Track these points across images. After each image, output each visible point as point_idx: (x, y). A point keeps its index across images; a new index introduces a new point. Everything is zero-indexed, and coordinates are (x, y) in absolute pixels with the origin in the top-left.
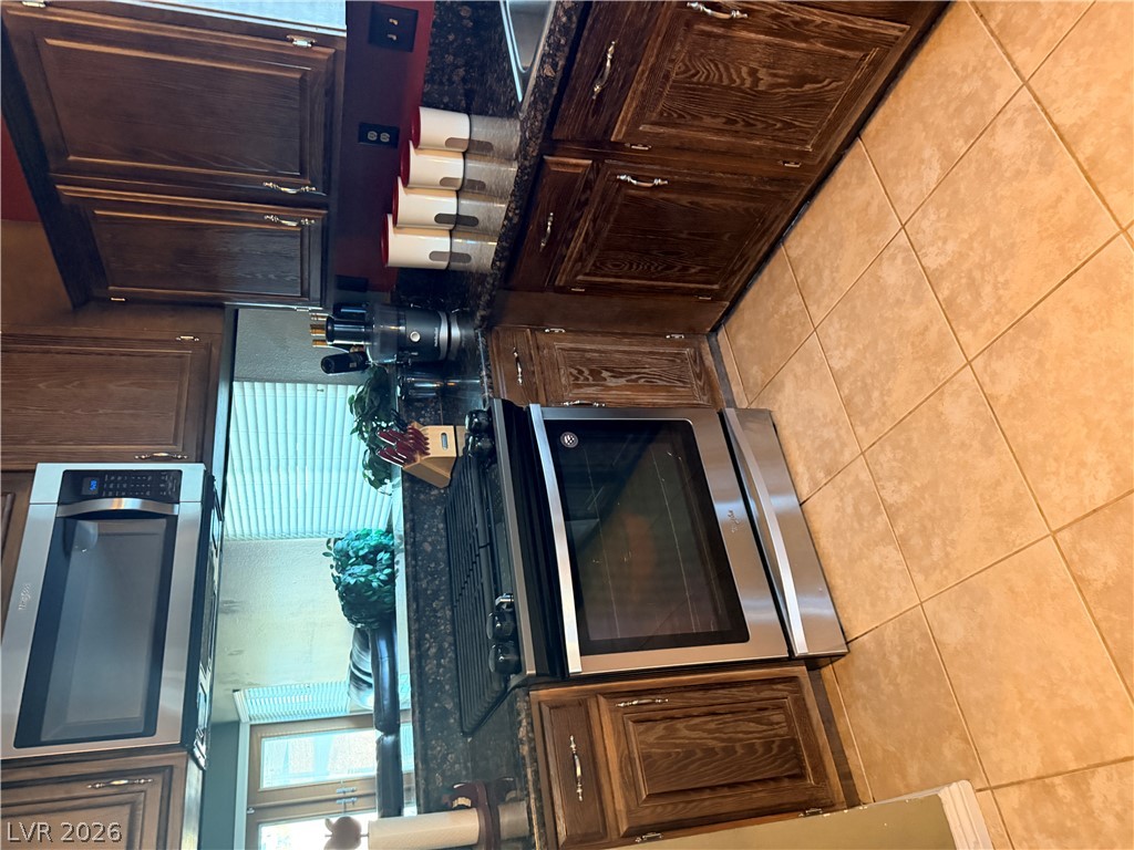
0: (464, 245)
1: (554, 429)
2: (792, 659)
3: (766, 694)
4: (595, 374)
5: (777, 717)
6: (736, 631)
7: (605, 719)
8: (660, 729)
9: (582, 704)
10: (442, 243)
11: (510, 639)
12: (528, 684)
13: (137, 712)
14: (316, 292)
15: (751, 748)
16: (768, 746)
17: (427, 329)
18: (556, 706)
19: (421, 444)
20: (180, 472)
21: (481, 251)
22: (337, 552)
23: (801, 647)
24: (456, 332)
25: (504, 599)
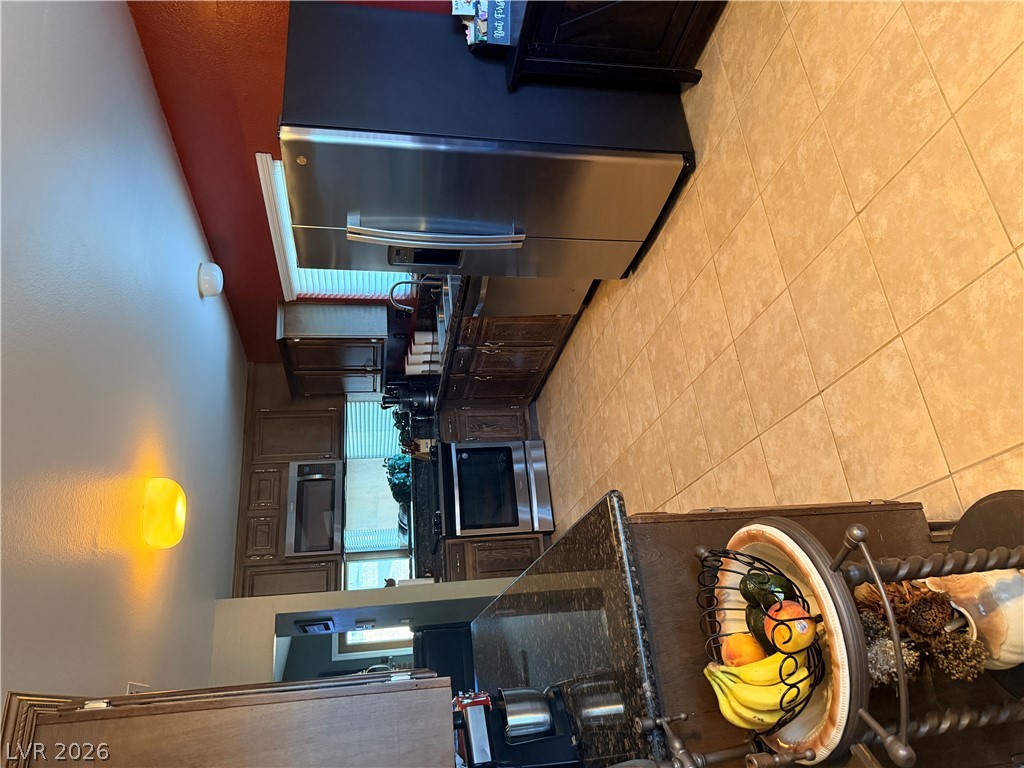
0: (434, 367)
1: (459, 452)
2: (533, 532)
3: (526, 543)
4: (480, 426)
5: (528, 550)
6: (516, 522)
7: (469, 548)
8: (487, 553)
9: (462, 545)
10: (426, 367)
11: (438, 525)
12: (444, 538)
13: (326, 543)
14: (378, 389)
15: (516, 560)
16: (522, 559)
17: (420, 399)
18: (454, 545)
19: (417, 447)
20: (334, 464)
21: (439, 369)
22: (390, 466)
23: (536, 527)
24: (432, 399)
25: (438, 512)
